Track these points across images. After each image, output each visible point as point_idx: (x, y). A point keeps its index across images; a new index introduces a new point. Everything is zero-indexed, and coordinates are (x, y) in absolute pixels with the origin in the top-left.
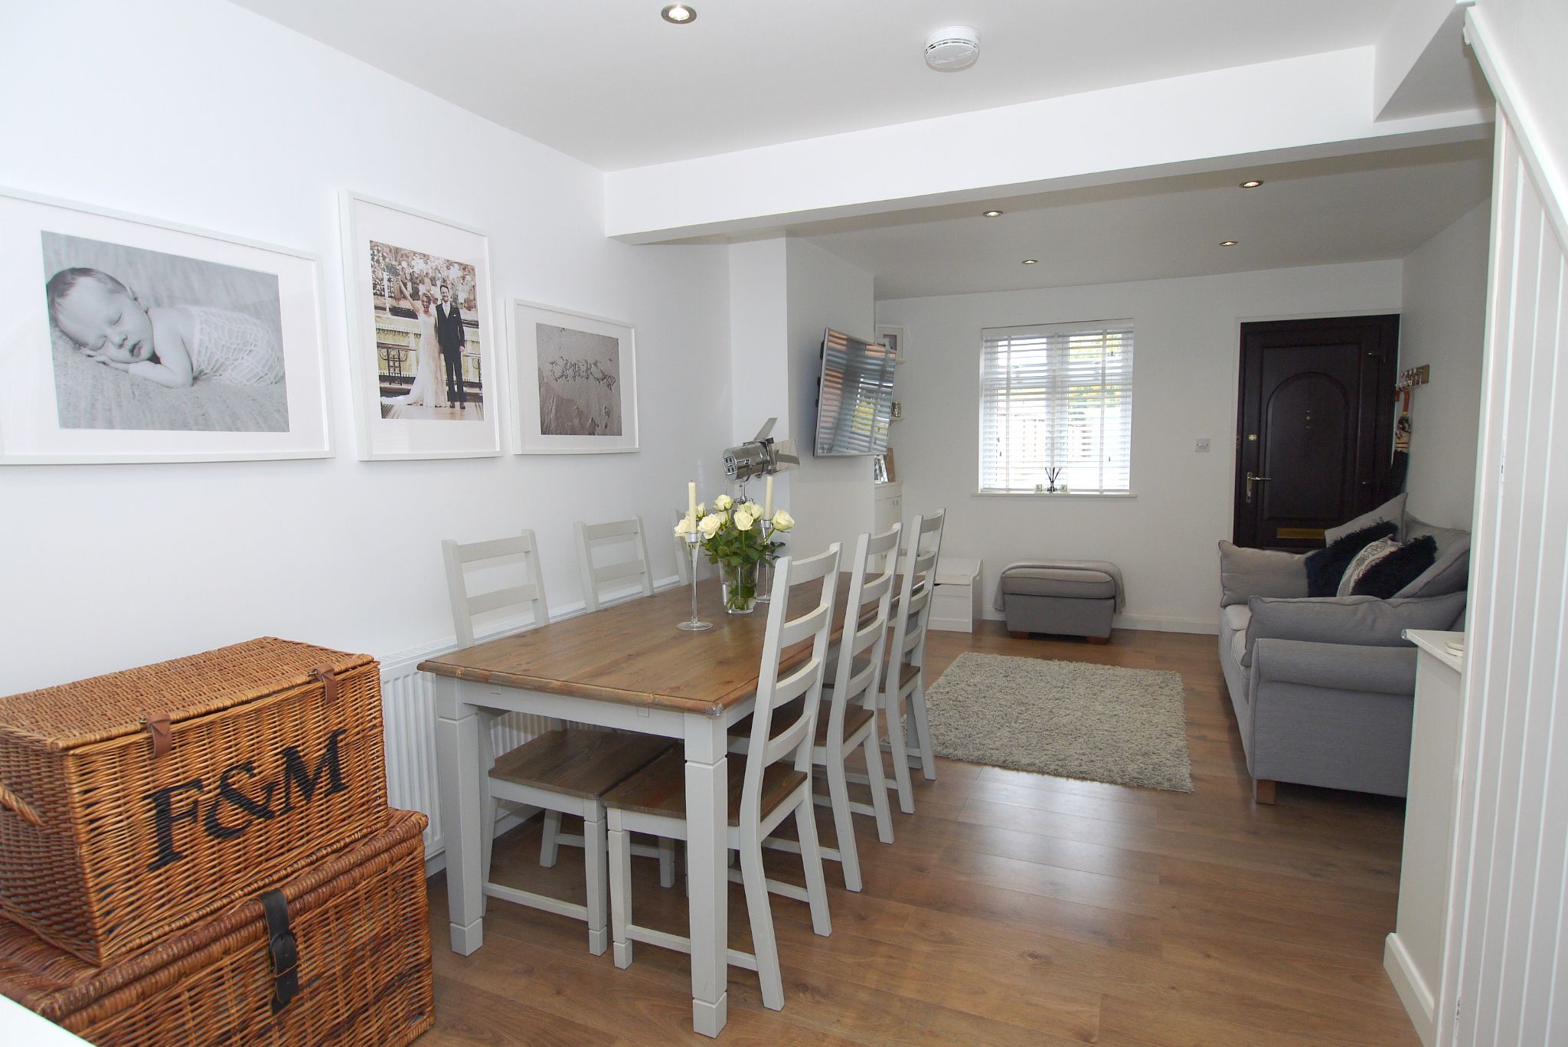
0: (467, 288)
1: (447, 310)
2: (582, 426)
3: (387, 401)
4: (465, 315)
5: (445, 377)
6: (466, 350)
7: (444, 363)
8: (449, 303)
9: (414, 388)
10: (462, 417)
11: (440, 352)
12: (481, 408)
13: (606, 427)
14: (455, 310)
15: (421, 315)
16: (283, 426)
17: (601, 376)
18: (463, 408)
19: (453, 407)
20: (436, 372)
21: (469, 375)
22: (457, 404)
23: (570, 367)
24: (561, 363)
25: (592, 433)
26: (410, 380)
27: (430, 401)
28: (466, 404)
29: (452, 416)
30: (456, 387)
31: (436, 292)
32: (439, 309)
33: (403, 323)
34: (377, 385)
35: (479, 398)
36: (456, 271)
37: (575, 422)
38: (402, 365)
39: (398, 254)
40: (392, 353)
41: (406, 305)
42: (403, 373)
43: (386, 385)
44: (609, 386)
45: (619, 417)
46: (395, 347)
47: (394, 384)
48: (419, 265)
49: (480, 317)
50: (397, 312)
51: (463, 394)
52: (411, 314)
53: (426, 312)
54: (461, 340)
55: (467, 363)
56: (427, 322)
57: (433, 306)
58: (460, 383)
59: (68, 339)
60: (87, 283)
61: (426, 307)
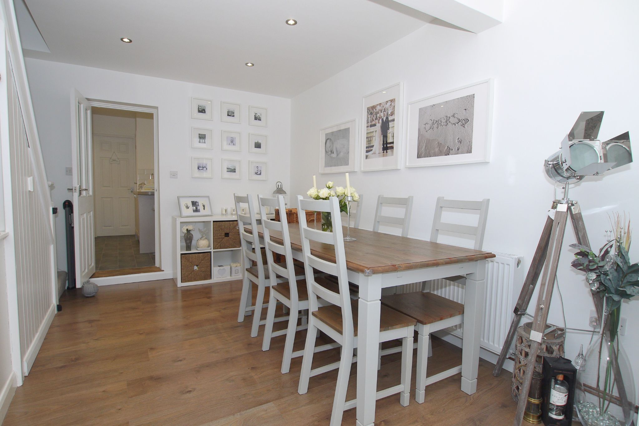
0: (392, 108)
1: (384, 119)
2: (441, 152)
3: (367, 154)
4: (390, 118)
5: (382, 143)
6: (390, 131)
7: (382, 138)
8: (385, 117)
9: (374, 149)
10: (386, 156)
11: (381, 135)
12: (393, 151)
13: (458, 150)
14: (387, 118)
15: (377, 125)
16: (347, 164)
17: (457, 121)
18: (387, 152)
19: (383, 152)
20: (380, 142)
21: (390, 140)
22: (385, 151)
23: (436, 122)
24: (430, 122)
25: (448, 154)
26: (373, 146)
27: (377, 152)
28: (388, 151)
29: (384, 156)
30: (385, 145)
31: (382, 114)
32: (383, 120)
33: (373, 129)
34: (365, 149)
35: (392, 148)
36: (389, 104)
37: (437, 150)
38: (372, 142)
39: (374, 107)
40: (369, 139)
41: (373, 123)
42: (372, 145)
43: (367, 149)
44: (463, 125)
45: (470, 142)
46: (371, 137)
47: (369, 148)
48: (378, 108)
49: (395, 117)
50: (371, 126)
51: (387, 147)
52: (375, 125)
53: (379, 123)
54: (388, 128)
55: (389, 136)
56: (379, 126)
57: (381, 120)
58: (387, 143)
59: (326, 152)
60: (328, 141)
61: (379, 121)
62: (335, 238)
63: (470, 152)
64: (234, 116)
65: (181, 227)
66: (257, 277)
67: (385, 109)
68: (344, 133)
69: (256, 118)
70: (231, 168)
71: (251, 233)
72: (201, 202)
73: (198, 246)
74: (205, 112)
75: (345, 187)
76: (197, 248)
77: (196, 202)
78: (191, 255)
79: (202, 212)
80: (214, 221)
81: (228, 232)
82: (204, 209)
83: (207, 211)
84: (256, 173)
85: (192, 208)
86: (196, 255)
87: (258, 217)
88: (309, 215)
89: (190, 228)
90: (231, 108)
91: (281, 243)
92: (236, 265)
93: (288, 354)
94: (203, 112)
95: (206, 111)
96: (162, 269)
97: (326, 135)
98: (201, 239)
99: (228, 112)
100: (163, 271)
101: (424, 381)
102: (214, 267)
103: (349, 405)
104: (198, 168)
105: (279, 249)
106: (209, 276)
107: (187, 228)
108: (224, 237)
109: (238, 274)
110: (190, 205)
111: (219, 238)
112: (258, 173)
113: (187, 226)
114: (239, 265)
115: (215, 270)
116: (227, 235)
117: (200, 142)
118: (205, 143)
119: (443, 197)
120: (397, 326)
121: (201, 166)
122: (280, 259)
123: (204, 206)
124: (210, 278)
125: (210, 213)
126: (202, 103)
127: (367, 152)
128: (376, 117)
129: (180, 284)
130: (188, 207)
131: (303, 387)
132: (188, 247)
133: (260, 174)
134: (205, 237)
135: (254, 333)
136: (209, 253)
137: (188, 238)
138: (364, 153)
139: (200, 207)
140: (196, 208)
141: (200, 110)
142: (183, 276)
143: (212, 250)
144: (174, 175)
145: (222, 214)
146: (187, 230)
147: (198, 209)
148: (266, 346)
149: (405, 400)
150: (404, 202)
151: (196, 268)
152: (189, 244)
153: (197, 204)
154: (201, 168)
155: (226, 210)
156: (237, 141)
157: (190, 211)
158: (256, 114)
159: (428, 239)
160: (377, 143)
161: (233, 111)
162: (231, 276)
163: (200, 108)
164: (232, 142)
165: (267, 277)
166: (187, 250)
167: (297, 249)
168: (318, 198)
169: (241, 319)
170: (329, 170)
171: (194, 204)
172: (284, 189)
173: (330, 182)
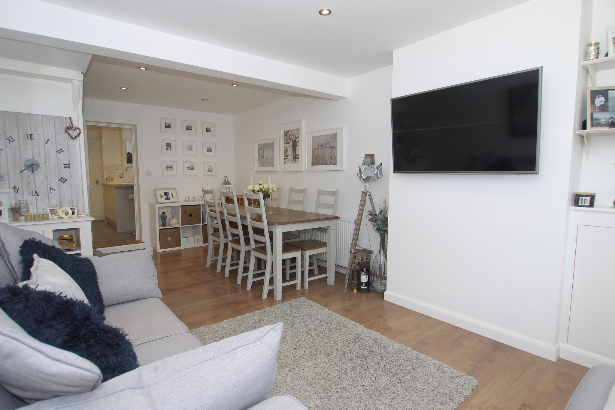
0: (298, 134)
2: (323, 163)
3: (285, 161)
4: (297, 140)
5: (293, 154)
6: (297, 148)
7: (293, 151)
9: (288, 157)
11: (293, 149)
12: (299, 160)
13: (331, 162)
15: (290, 143)
16: (273, 166)
17: (330, 147)
19: (294, 161)
21: (297, 153)
23: (320, 146)
24: (317, 145)
25: (326, 165)
27: (290, 160)
28: (296, 160)
29: (294, 163)
32: (293, 140)
33: (287, 145)
34: (284, 158)
35: (298, 158)
36: (296, 131)
37: (321, 162)
38: (287, 153)
39: (288, 132)
40: (285, 152)
41: (288, 141)
42: (287, 155)
43: (285, 158)
44: (332, 149)
45: (336, 159)
46: (286, 150)
47: (286, 157)
48: (290, 132)
49: (300, 139)
50: (287, 143)
51: (296, 157)
52: (288, 143)
53: (291, 142)
54: (296, 146)
55: (297, 151)
56: (291, 143)
57: (292, 140)
58: (296, 155)
59: (259, 157)
60: (260, 149)
61: (291, 141)
62: (261, 210)
63: (336, 164)
64: (191, 129)
65: (159, 211)
66: (219, 237)
67: (294, 134)
68: (270, 146)
69: (207, 131)
70: (190, 167)
71: (215, 211)
72: (170, 192)
73: (171, 224)
74: (170, 128)
75: (269, 184)
76: (169, 225)
77: (167, 193)
78: (166, 230)
79: (172, 200)
80: (181, 206)
81: (191, 213)
82: (173, 197)
83: (175, 199)
84: (209, 171)
85: (164, 197)
86: (170, 230)
87: (219, 202)
88: (249, 200)
89: (165, 211)
90: (189, 124)
91: (235, 216)
92: (198, 236)
93: (240, 275)
94: (169, 127)
95: (171, 126)
96: (143, 242)
97: (259, 145)
98: (173, 218)
99: (187, 127)
100: (144, 242)
101: (307, 279)
102: (182, 238)
103: (270, 288)
104: (167, 168)
105: (233, 219)
106: (179, 244)
107: (163, 211)
108: (189, 216)
109: (200, 243)
110: (163, 195)
111: (185, 218)
112: (210, 170)
113: (162, 210)
114: (199, 236)
115: (183, 240)
116: (191, 215)
117: (167, 149)
118: (171, 149)
119: (321, 189)
120: (292, 251)
121: (169, 166)
122: (234, 225)
123: (172, 195)
124: (180, 246)
125: (177, 200)
126: (168, 121)
127: (285, 159)
128: (289, 138)
129: (159, 250)
130: (161, 197)
131: (249, 287)
132: (164, 225)
133: (212, 171)
134: (175, 217)
135: (219, 270)
136: (178, 228)
137: (163, 218)
138: (283, 160)
139: (170, 196)
140: (168, 197)
141: (167, 126)
142: (161, 245)
143: (181, 226)
144: (149, 173)
145: (186, 201)
146: (163, 212)
147: (169, 197)
148: (227, 275)
149: (299, 288)
150: (303, 191)
151: (169, 239)
152: (165, 222)
153: (168, 194)
154: (169, 168)
155: (188, 198)
156: (194, 147)
157: (163, 199)
158: (207, 127)
159: (314, 212)
160: (290, 153)
161: (191, 126)
162: (194, 244)
163: (167, 124)
164: (190, 148)
165: (226, 237)
166: (163, 227)
167: (243, 218)
168: (254, 191)
169: (208, 265)
170: (262, 169)
171: (166, 194)
172: (230, 181)
173: (260, 182)
